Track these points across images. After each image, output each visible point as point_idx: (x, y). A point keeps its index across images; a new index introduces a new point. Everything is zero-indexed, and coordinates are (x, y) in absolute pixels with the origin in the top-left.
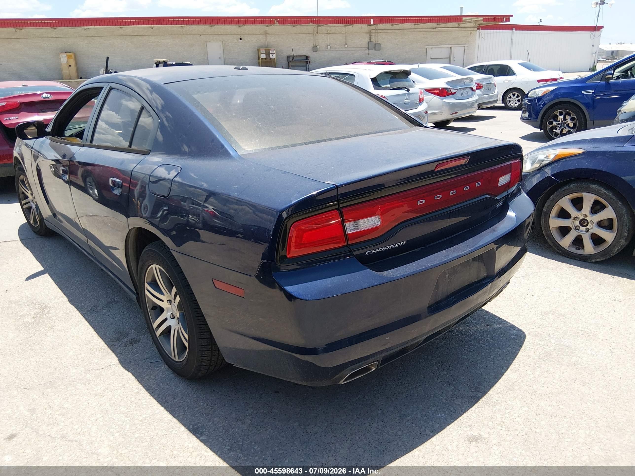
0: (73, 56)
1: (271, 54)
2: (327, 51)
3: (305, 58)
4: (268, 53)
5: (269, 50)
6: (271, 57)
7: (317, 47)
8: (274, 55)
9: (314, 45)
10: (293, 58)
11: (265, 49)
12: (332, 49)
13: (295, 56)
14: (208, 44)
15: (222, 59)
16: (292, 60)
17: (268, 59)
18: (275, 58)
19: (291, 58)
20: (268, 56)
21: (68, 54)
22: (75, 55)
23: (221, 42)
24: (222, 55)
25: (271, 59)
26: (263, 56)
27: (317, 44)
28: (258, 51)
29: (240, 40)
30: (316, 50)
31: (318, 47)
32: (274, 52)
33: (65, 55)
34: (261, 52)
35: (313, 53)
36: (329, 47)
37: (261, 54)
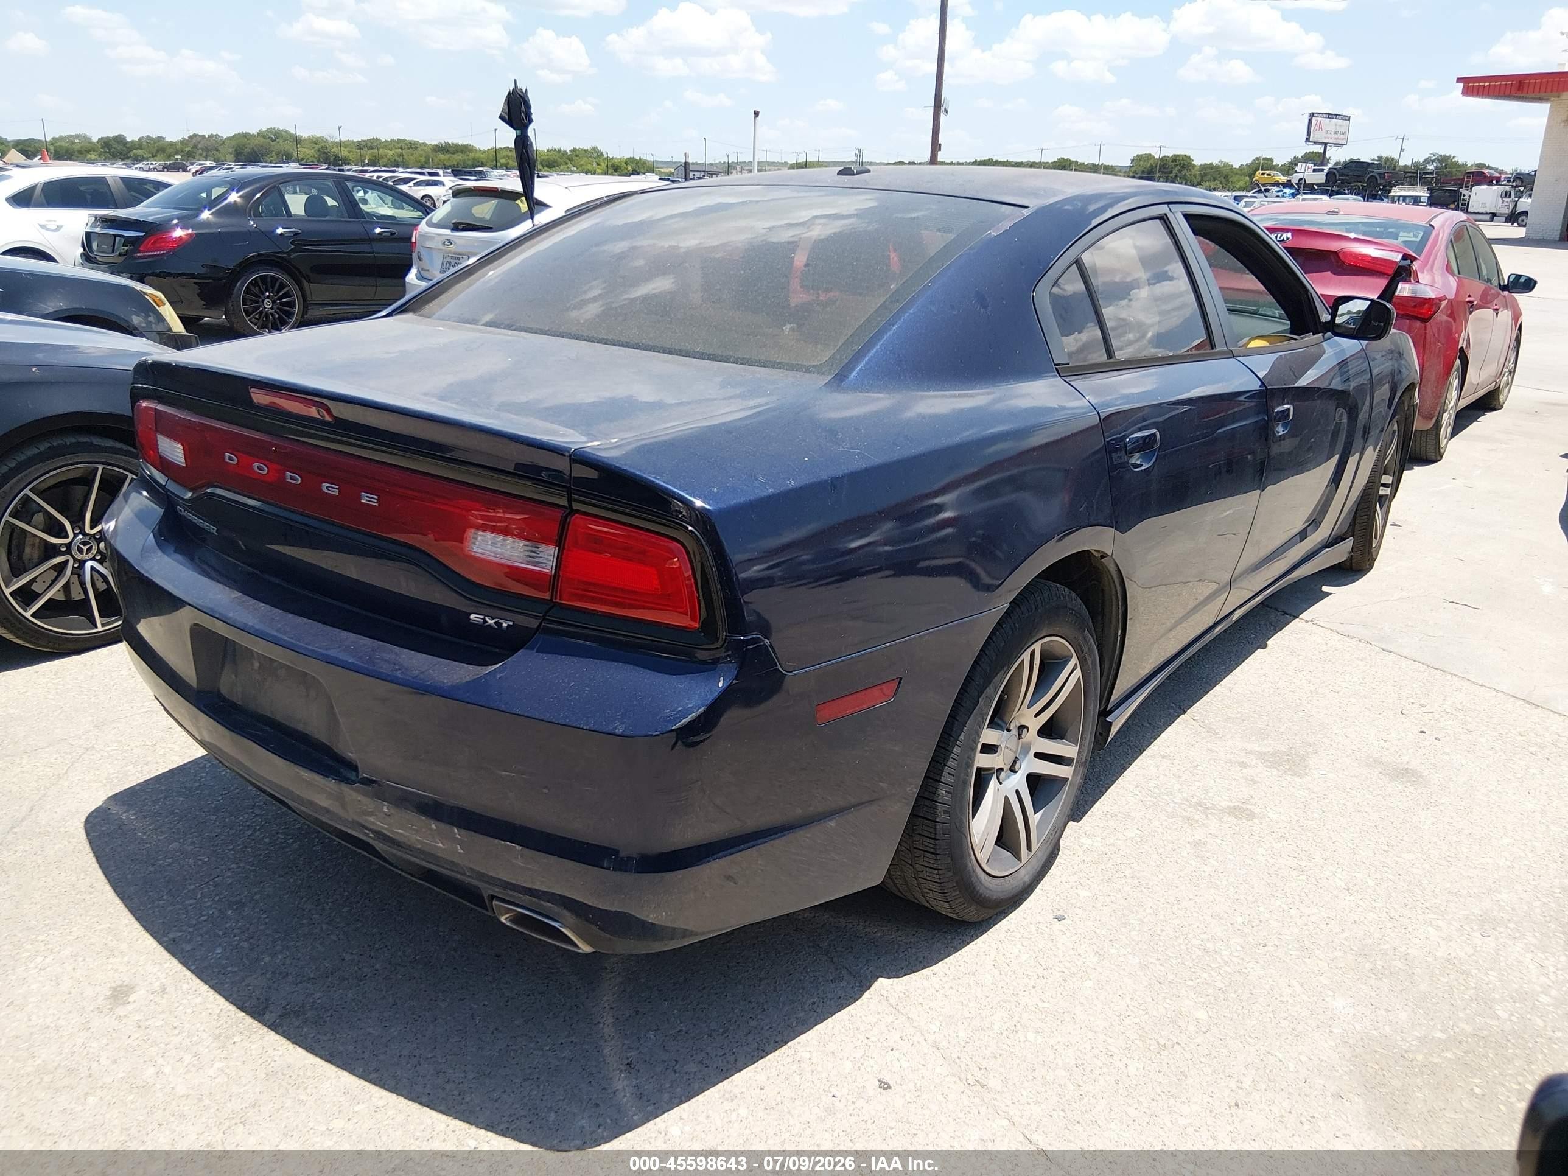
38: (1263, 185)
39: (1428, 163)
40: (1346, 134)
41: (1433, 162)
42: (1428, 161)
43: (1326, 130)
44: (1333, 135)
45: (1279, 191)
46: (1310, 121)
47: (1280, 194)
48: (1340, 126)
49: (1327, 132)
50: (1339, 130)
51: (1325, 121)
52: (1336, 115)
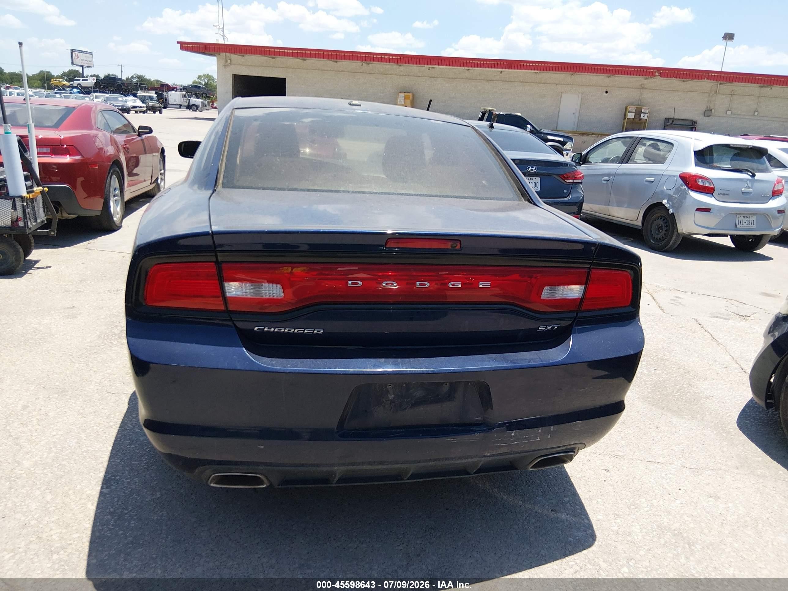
0: (411, 98)
1: (642, 114)
2: (725, 117)
3: (691, 124)
4: (638, 113)
5: (641, 109)
6: (642, 117)
7: (711, 110)
8: (646, 115)
9: (707, 107)
10: (673, 122)
11: (635, 107)
12: (733, 116)
13: (676, 119)
14: (563, 95)
15: (577, 115)
16: (671, 124)
17: (637, 120)
18: (646, 120)
19: (670, 122)
20: (638, 116)
21: (406, 94)
22: (413, 96)
23: (580, 95)
24: (578, 110)
25: (641, 119)
26: (631, 116)
27: (712, 107)
28: (626, 108)
29: (605, 94)
30: (709, 114)
31: (713, 111)
32: (647, 112)
33: (403, 95)
34: (629, 110)
35: (705, 118)
36: (729, 113)
37: (629, 112)
38: (61, 86)
39: (133, 78)
40: (92, 61)
41: (135, 78)
42: (132, 77)
43: (81, 59)
44: (85, 62)
45: (71, 90)
46: (72, 53)
47: (72, 92)
48: (88, 57)
49: (82, 60)
50: (88, 59)
51: (80, 54)
52: (85, 51)
